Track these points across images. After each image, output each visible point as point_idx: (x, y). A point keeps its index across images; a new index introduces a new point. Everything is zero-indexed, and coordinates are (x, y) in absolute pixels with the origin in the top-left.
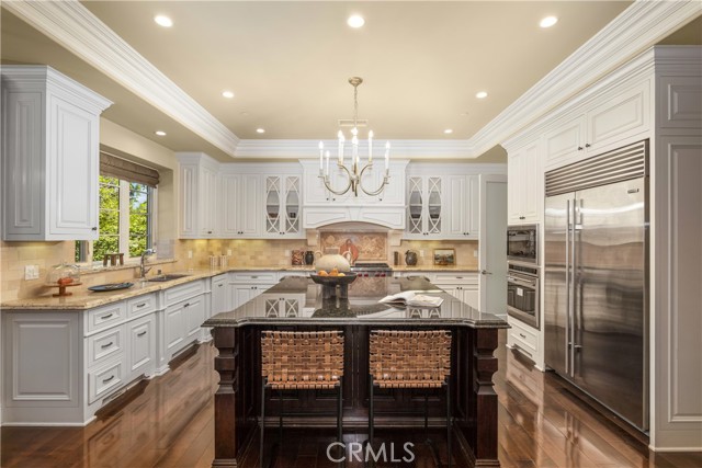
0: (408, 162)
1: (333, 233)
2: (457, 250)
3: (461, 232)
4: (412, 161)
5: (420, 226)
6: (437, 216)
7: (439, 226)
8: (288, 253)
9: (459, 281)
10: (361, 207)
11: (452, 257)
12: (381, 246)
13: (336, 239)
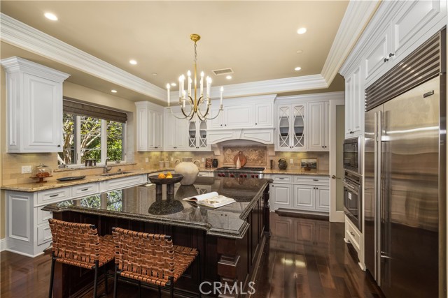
0: (275, 96)
1: (230, 147)
2: (320, 158)
3: (321, 145)
4: (279, 95)
5: (288, 142)
6: (301, 134)
7: (302, 141)
8: (203, 160)
9: (316, 183)
10: (242, 130)
11: (315, 164)
12: (262, 155)
13: (233, 151)
